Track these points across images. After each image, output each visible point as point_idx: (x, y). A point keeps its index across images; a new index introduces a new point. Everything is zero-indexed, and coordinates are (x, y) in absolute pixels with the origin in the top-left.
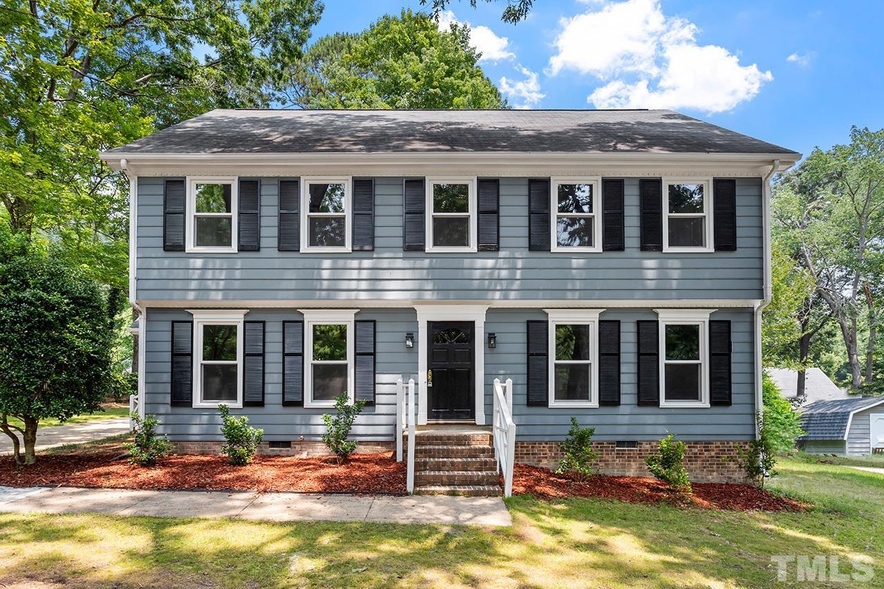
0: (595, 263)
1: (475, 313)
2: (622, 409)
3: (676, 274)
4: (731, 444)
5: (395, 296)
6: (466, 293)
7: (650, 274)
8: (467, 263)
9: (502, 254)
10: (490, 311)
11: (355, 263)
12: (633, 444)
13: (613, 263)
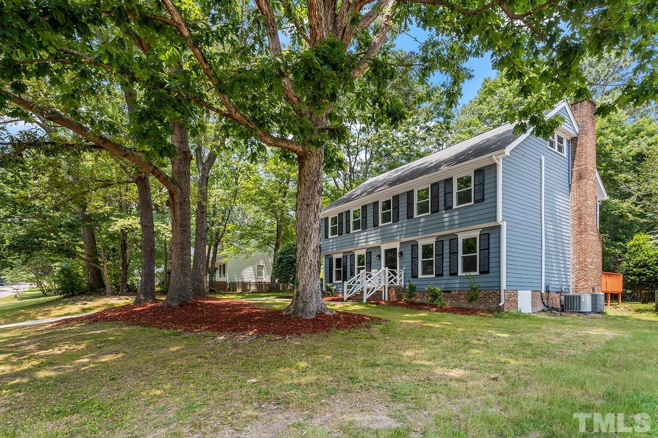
0: (430, 219)
1: (396, 245)
2: (445, 277)
3: (457, 217)
4: (490, 291)
5: (372, 243)
6: (391, 238)
7: (446, 220)
8: (390, 227)
9: (400, 222)
10: (401, 243)
11: (362, 234)
12: (449, 292)
13: (435, 218)
